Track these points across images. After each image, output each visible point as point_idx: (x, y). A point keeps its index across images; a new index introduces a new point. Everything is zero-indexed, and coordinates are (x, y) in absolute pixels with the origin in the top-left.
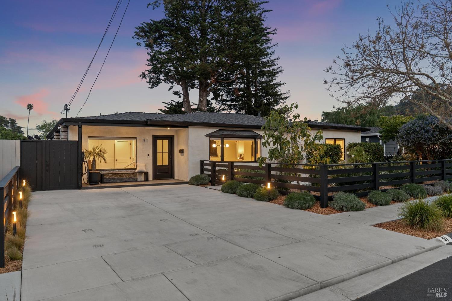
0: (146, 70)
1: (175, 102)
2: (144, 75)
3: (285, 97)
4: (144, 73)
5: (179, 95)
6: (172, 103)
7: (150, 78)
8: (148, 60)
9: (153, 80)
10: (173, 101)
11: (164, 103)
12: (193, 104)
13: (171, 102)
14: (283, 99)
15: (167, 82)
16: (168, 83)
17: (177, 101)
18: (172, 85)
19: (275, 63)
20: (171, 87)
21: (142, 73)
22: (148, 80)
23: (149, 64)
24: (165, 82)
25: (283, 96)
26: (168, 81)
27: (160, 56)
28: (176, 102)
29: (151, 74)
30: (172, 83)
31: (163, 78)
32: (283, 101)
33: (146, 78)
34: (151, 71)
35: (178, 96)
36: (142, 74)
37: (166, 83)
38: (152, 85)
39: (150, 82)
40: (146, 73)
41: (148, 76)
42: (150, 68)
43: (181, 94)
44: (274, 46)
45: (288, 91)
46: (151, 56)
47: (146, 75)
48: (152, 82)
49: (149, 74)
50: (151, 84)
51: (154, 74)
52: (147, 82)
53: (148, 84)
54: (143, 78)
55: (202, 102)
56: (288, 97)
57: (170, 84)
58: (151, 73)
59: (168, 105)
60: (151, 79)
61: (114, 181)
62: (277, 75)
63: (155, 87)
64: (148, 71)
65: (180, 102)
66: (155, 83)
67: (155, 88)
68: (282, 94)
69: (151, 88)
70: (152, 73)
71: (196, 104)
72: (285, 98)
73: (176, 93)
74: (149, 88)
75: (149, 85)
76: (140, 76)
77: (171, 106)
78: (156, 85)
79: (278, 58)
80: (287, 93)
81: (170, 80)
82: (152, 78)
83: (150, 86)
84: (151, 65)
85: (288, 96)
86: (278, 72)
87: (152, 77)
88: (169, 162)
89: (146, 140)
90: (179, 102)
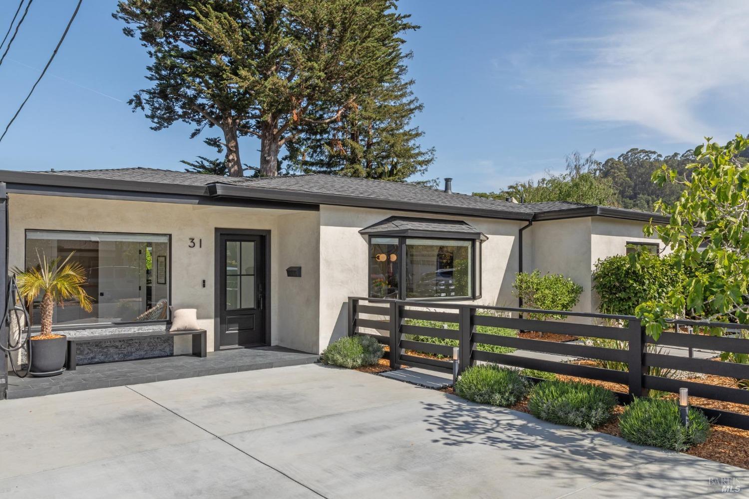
0: (143, 91)
1: (208, 161)
2: (137, 102)
3: (426, 159)
4: (138, 97)
5: (219, 146)
6: (202, 162)
7: (153, 109)
8: (149, 69)
9: (159, 112)
10: (205, 159)
11: (183, 162)
12: (246, 167)
13: (199, 160)
14: (420, 163)
15: (187, 120)
16: (190, 121)
17: (213, 159)
18: (198, 128)
19: (408, 91)
20: (197, 130)
21: (136, 96)
22: (149, 113)
23: (153, 75)
24: (183, 121)
25: (420, 159)
26: (189, 118)
27: (178, 61)
28: (211, 162)
29: (155, 100)
30: (199, 122)
31: (180, 111)
32: (422, 169)
33: (143, 108)
34: (155, 93)
35: (216, 149)
36: (134, 98)
37: (185, 123)
38: (156, 123)
39: (152, 117)
40: (145, 96)
41: (149, 104)
42: (153, 85)
43: (222, 145)
44: (406, 56)
45: (430, 148)
46: (157, 57)
47: (144, 101)
48: (157, 117)
49: (150, 98)
50: (156, 120)
51: (160, 100)
52: (147, 116)
53: (149, 120)
54: (136, 106)
55: (268, 162)
56: (431, 160)
57: (194, 124)
58: (154, 97)
59: (193, 167)
60: (155, 109)
61: (106, 360)
62: (412, 116)
63: (165, 127)
64: (149, 92)
65: (220, 163)
66: (164, 119)
67: (163, 129)
68: (420, 154)
69: (155, 129)
70: (158, 98)
71: (251, 168)
72: (426, 161)
73: (213, 142)
74: (152, 128)
75: (150, 123)
76: (130, 102)
77: (199, 169)
78: (166, 124)
79: (411, 81)
80: (429, 153)
81: (194, 116)
82: (158, 109)
83: (154, 125)
84: (157, 79)
85: (431, 158)
86: (411, 111)
87: (157, 105)
88: (258, 303)
89: (197, 241)
90: (218, 162)
